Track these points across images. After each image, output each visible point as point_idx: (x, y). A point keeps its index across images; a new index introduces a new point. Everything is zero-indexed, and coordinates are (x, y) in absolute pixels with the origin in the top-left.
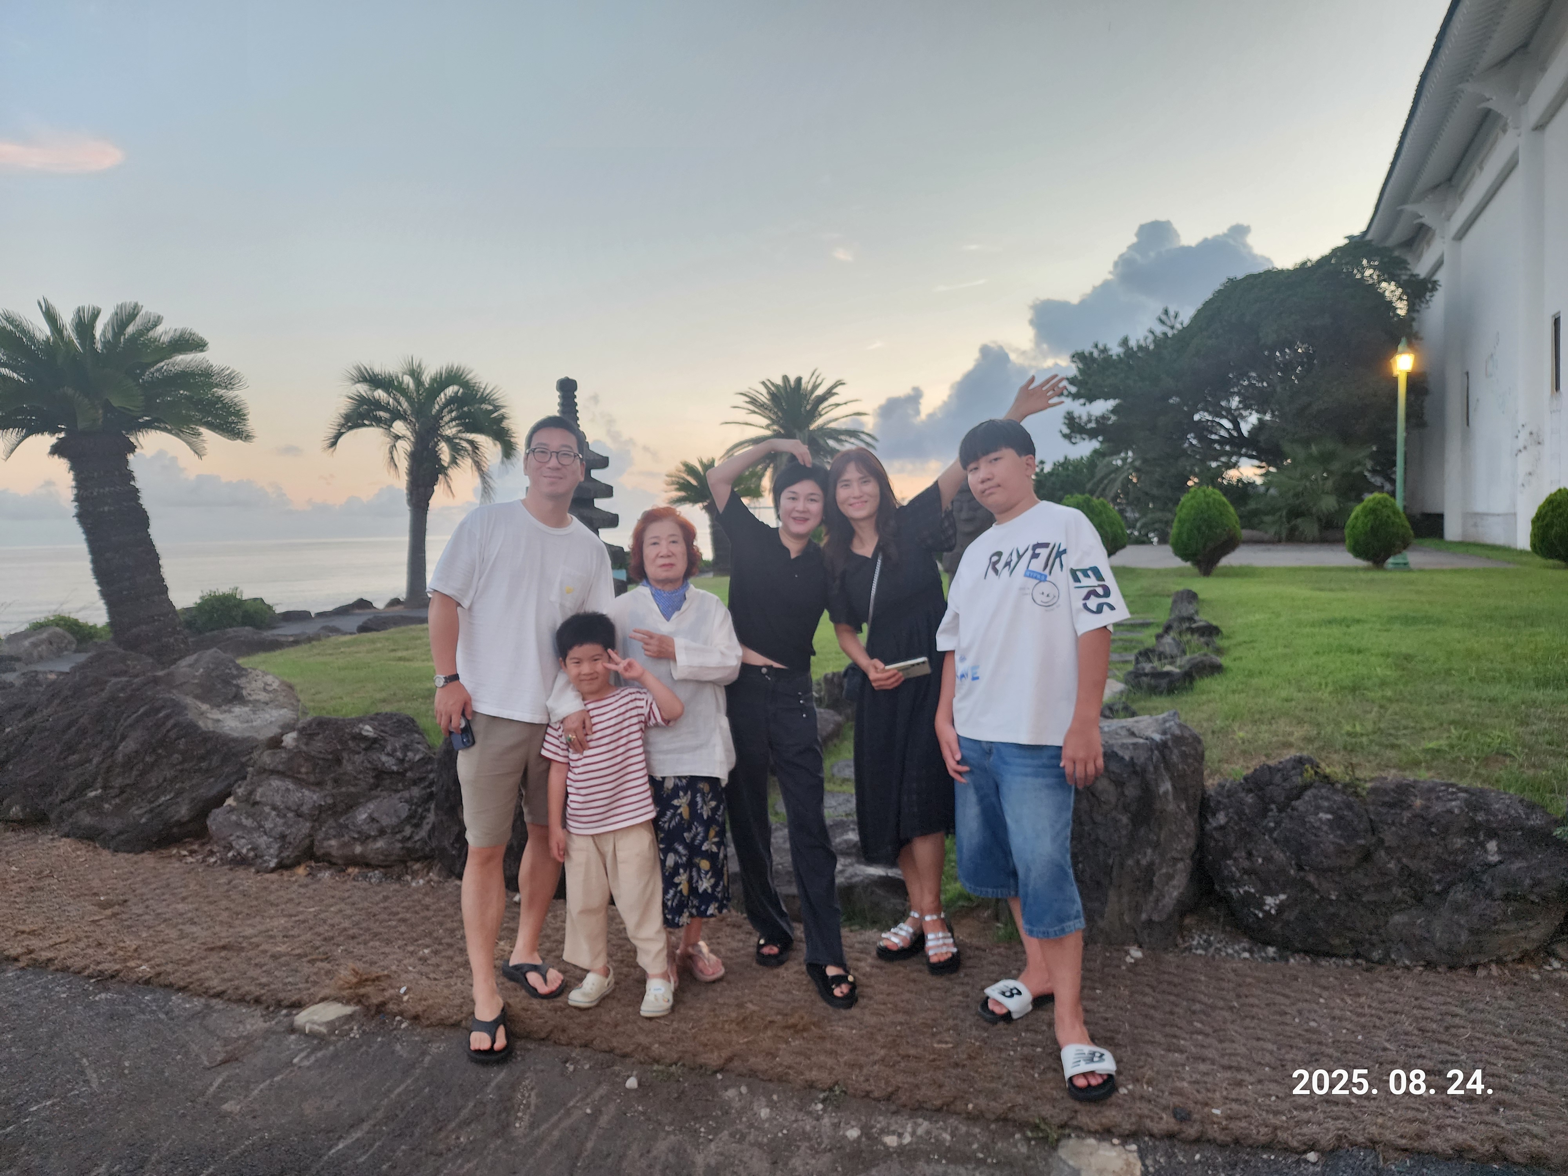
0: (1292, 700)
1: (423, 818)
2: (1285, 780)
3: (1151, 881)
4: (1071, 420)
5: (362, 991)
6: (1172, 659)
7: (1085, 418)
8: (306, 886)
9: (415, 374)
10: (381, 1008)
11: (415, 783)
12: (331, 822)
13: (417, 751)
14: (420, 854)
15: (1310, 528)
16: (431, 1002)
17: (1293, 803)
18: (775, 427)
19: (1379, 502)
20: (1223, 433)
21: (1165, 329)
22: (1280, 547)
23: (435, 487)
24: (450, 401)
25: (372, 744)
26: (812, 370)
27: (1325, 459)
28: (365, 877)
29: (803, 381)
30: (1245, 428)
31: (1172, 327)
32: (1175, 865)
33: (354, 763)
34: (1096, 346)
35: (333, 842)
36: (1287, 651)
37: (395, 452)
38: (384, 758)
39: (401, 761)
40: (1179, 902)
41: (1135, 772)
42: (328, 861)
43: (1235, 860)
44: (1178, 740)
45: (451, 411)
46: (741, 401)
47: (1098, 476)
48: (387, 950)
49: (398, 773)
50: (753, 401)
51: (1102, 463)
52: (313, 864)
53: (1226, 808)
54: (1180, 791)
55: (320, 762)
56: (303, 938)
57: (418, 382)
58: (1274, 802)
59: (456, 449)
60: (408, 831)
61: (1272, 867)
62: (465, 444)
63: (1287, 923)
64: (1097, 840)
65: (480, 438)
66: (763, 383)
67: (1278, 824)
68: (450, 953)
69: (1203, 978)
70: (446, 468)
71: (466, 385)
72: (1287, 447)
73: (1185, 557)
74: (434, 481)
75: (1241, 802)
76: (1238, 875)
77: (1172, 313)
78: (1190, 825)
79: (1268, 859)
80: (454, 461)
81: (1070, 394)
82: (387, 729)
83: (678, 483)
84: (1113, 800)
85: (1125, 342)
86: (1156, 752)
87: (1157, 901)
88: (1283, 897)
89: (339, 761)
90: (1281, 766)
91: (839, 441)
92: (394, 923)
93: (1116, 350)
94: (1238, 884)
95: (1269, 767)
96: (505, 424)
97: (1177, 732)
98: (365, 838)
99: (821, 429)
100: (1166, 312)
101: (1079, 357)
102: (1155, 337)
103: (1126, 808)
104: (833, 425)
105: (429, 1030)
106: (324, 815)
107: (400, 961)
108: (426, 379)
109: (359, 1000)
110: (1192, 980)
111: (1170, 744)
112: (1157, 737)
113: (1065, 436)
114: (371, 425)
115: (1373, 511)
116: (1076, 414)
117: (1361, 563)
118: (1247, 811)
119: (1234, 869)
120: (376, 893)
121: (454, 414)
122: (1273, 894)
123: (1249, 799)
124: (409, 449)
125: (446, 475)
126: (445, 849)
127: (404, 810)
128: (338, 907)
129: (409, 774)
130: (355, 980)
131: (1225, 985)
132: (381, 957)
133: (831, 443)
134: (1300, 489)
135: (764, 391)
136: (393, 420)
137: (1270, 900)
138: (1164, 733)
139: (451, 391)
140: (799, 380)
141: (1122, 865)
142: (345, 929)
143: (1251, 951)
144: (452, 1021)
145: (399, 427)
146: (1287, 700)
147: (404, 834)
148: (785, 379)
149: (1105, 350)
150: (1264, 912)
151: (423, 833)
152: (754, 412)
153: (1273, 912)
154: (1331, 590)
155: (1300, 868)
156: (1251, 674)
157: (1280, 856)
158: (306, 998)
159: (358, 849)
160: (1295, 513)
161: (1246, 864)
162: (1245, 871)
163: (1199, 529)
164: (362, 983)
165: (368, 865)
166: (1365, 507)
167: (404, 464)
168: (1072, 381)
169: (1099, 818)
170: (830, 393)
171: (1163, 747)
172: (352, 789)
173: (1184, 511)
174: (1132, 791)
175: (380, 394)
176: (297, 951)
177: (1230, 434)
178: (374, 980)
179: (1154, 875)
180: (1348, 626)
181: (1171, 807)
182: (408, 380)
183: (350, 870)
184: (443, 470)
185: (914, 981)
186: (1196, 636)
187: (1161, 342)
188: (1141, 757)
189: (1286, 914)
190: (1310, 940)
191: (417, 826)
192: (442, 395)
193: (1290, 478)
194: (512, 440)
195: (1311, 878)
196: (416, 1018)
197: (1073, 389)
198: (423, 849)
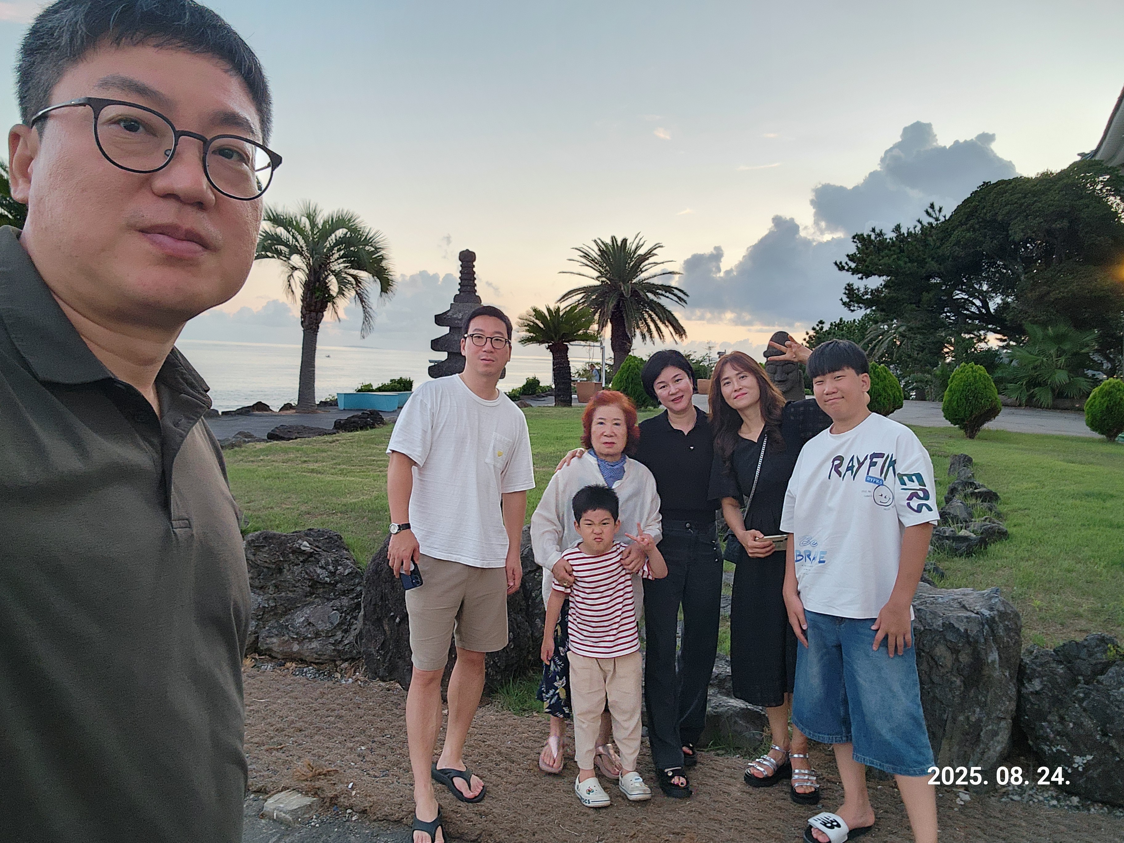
0: (1073, 571)
1: (351, 624)
2: (1090, 656)
3: (979, 735)
4: (850, 290)
5: (318, 784)
6: (966, 523)
7: (862, 290)
8: (254, 677)
9: (311, 217)
10: (334, 801)
11: (344, 593)
12: (272, 622)
13: (346, 566)
14: (348, 656)
15: (1045, 397)
16: (375, 798)
17: (1099, 677)
18: (604, 279)
19: (1114, 387)
20: (973, 309)
21: (932, 220)
22: (1022, 411)
23: (325, 313)
24: (339, 242)
25: (309, 557)
26: (637, 233)
27: (1059, 339)
28: (302, 672)
29: (628, 243)
30: (992, 306)
31: (937, 219)
32: (998, 724)
33: (293, 573)
34: (873, 230)
35: (275, 640)
36: (1056, 520)
37: (292, 281)
38: (319, 571)
39: (333, 574)
40: (1001, 754)
41: (969, 643)
42: (269, 655)
43: (1050, 722)
44: (1003, 615)
45: (339, 250)
46: (577, 255)
47: (868, 338)
48: (331, 745)
49: (330, 584)
50: (586, 256)
51: (871, 327)
52: (257, 657)
53: (1041, 676)
54: (1005, 661)
55: (265, 570)
56: (259, 727)
57: (313, 224)
58: (1081, 675)
59: (342, 283)
60: (339, 635)
61: (1081, 731)
62: (350, 279)
63: (1090, 779)
64: (935, 697)
65: (363, 275)
66: (595, 241)
67: (1087, 695)
68: (383, 751)
69: (1024, 824)
70: (334, 298)
71: (354, 230)
72: (1028, 326)
73: (954, 421)
74: (324, 308)
75: (1053, 672)
76: (1052, 736)
77: (937, 208)
78: (1013, 691)
79: (1079, 725)
80: (341, 292)
81: (849, 269)
82: (320, 545)
83: (528, 325)
84: (949, 664)
85: (898, 228)
86: (986, 626)
87: (983, 753)
88: (1090, 757)
89: (280, 571)
90: (1086, 643)
91: (656, 294)
92: (332, 719)
93: (890, 235)
94: (1052, 743)
95: (1077, 643)
96: (384, 264)
97: (1002, 608)
98: (302, 639)
99: (641, 282)
100: (932, 206)
101: (858, 238)
102: (923, 226)
103: (959, 672)
104: (652, 281)
105: (376, 824)
106: (266, 616)
107: (343, 756)
108: (320, 221)
109: (316, 792)
110: (1014, 825)
111: (997, 619)
112: (987, 613)
113: (844, 304)
114: (273, 257)
115: (1109, 393)
116: (855, 287)
117: (1097, 435)
118: (1059, 680)
119: (1048, 730)
120: (315, 689)
121: (342, 252)
122: (1082, 755)
123: (1060, 670)
124: (304, 280)
125: (334, 303)
126: (371, 655)
127: (336, 617)
128: (284, 700)
129: (339, 585)
130: (310, 774)
131: (1042, 831)
132: (327, 751)
133: (651, 296)
134: (1037, 363)
135: (596, 249)
136: (291, 254)
137: (1078, 759)
138: (991, 609)
139: (340, 232)
140: (625, 241)
141: (954, 720)
142: (292, 722)
143: (1058, 800)
144: (395, 818)
145: (296, 260)
146: (1069, 571)
147: (337, 638)
148: (614, 239)
149: (881, 234)
150: (1073, 768)
151: (351, 637)
152: (587, 265)
153: (1080, 769)
154: (1081, 463)
155: (1105, 734)
156: (1033, 543)
157: (1088, 723)
158: (270, 786)
159: (296, 647)
160: (1034, 383)
161: (1059, 727)
162: (1058, 733)
163: (967, 399)
164: (317, 776)
165: (302, 661)
166: (1102, 389)
167: (299, 291)
168: (851, 258)
169: (936, 679)
170: (649, 254)
171: (991, 622)
172: (290, 595)
173: (955, 382)
174: (964, 658)
175: (281, 231)
176: (256, 740)
177: (980, 311)
178: (325, 775)
179: (982, 730)
180: (1104, 501)
181: (997, 674)
182: (305, 222)
183: (288, 664)
184: (331, 298)
185: (780, 808)
186: (979, 501)
187: (927, 230)
188: (974, 630)
189: (1091, 771)
190: (1110, 794)
191: (346, 631)
192: (333, 235)
193: (1030, 353)
194: (390, 277)
195: (1113, 743)
196: (364, 812)
197: (853, 265)
198: (351, 652)
